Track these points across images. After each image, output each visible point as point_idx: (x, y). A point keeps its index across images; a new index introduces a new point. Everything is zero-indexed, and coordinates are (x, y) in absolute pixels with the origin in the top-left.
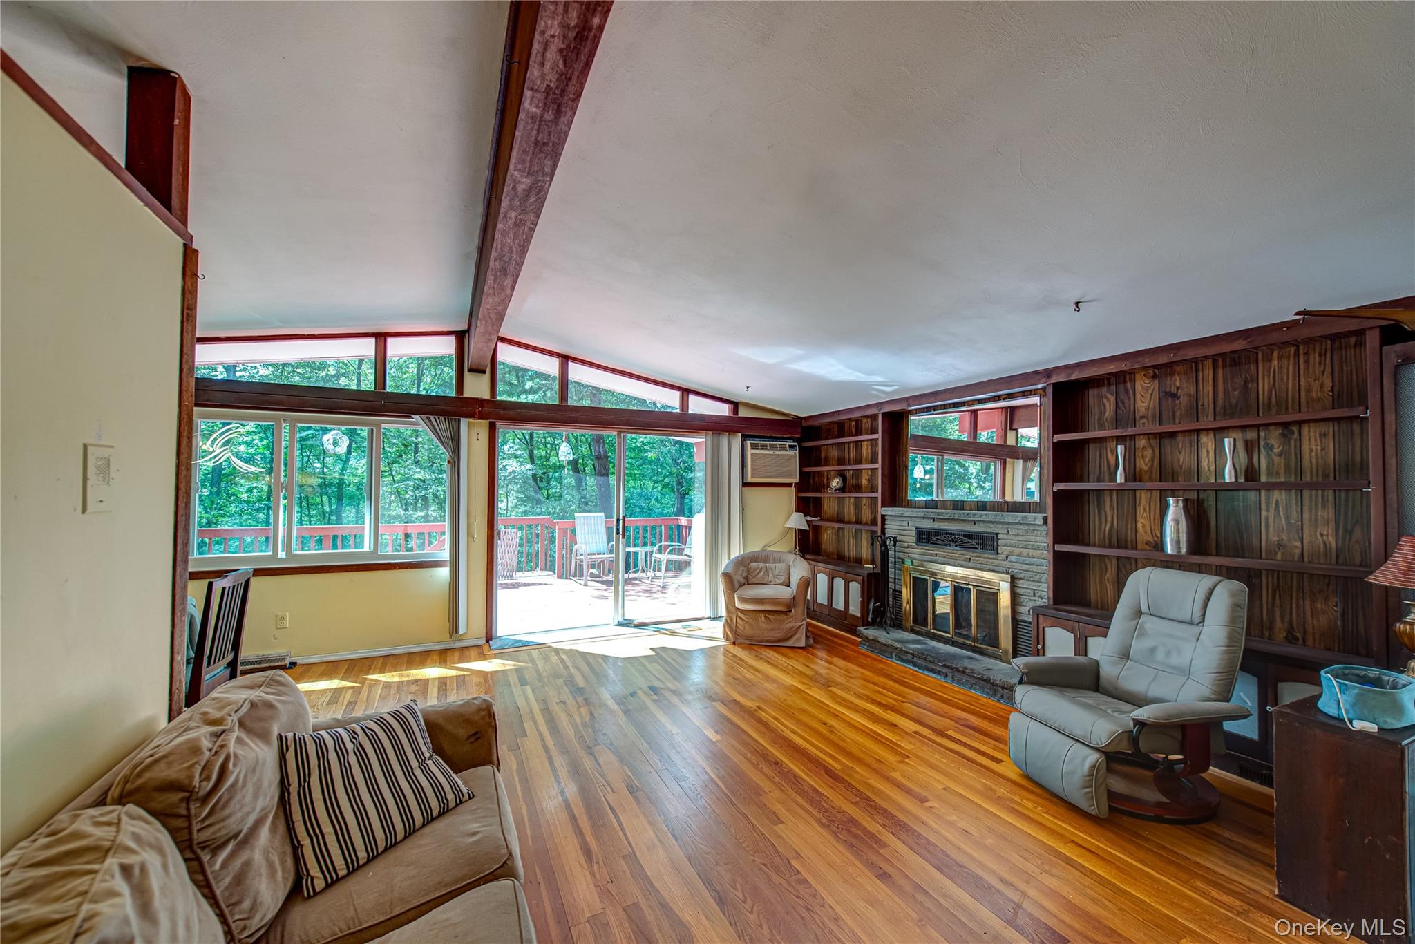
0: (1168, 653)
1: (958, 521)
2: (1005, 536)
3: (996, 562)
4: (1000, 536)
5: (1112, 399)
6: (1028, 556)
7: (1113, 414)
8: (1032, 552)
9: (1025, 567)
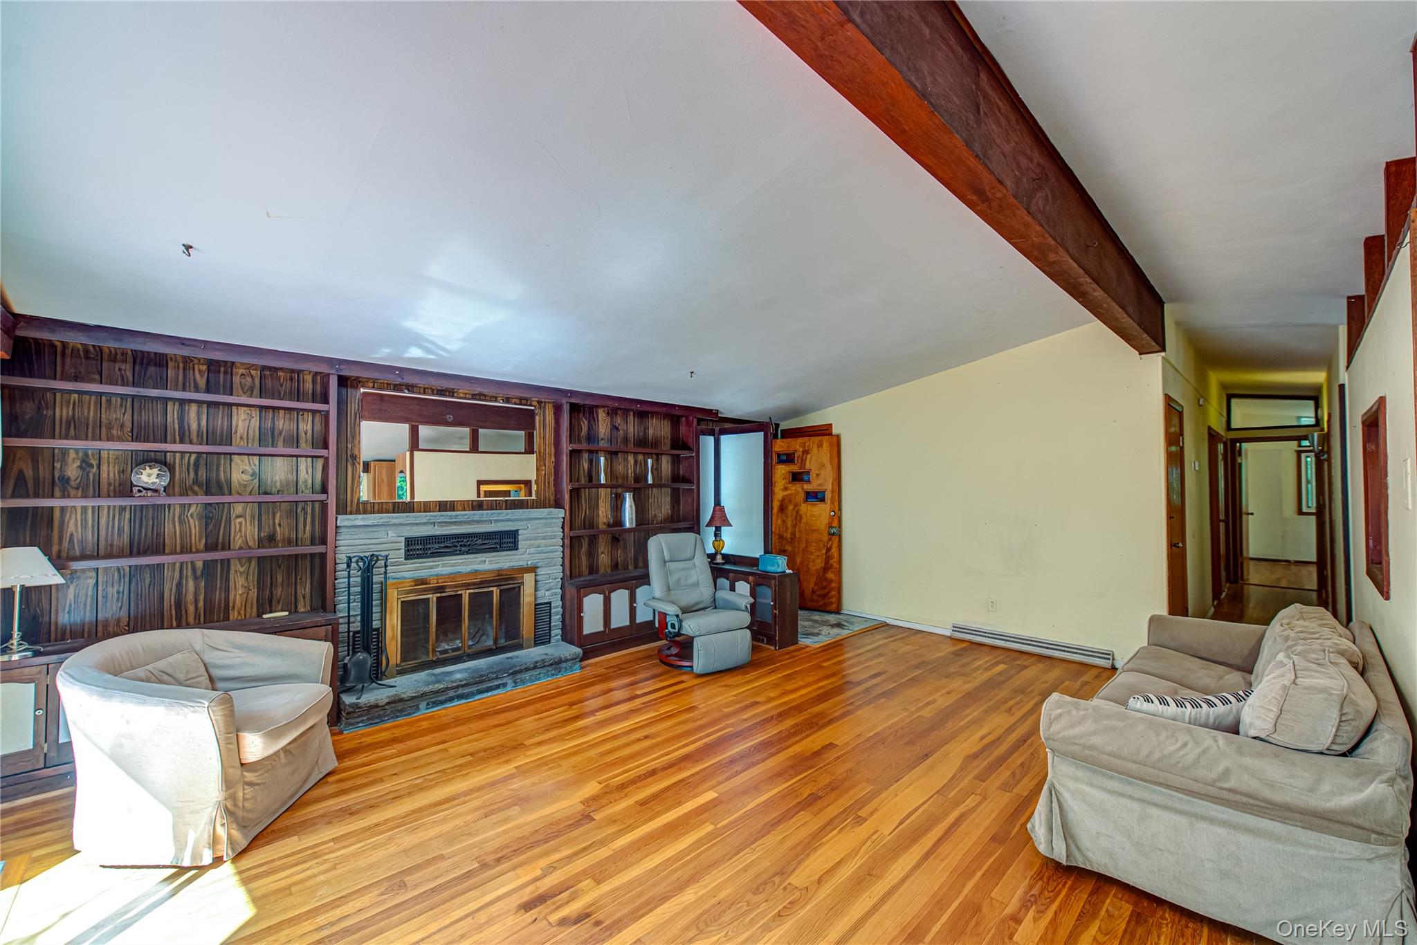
0: (686, 579)
1: (478, 522)
2: (525, 532)
3: (517, 557)
4: (520, 532)
5: (586, 423)
6: (546, 546)
7: (586, 433)
8: (548, 542)
9: (543, 556)
